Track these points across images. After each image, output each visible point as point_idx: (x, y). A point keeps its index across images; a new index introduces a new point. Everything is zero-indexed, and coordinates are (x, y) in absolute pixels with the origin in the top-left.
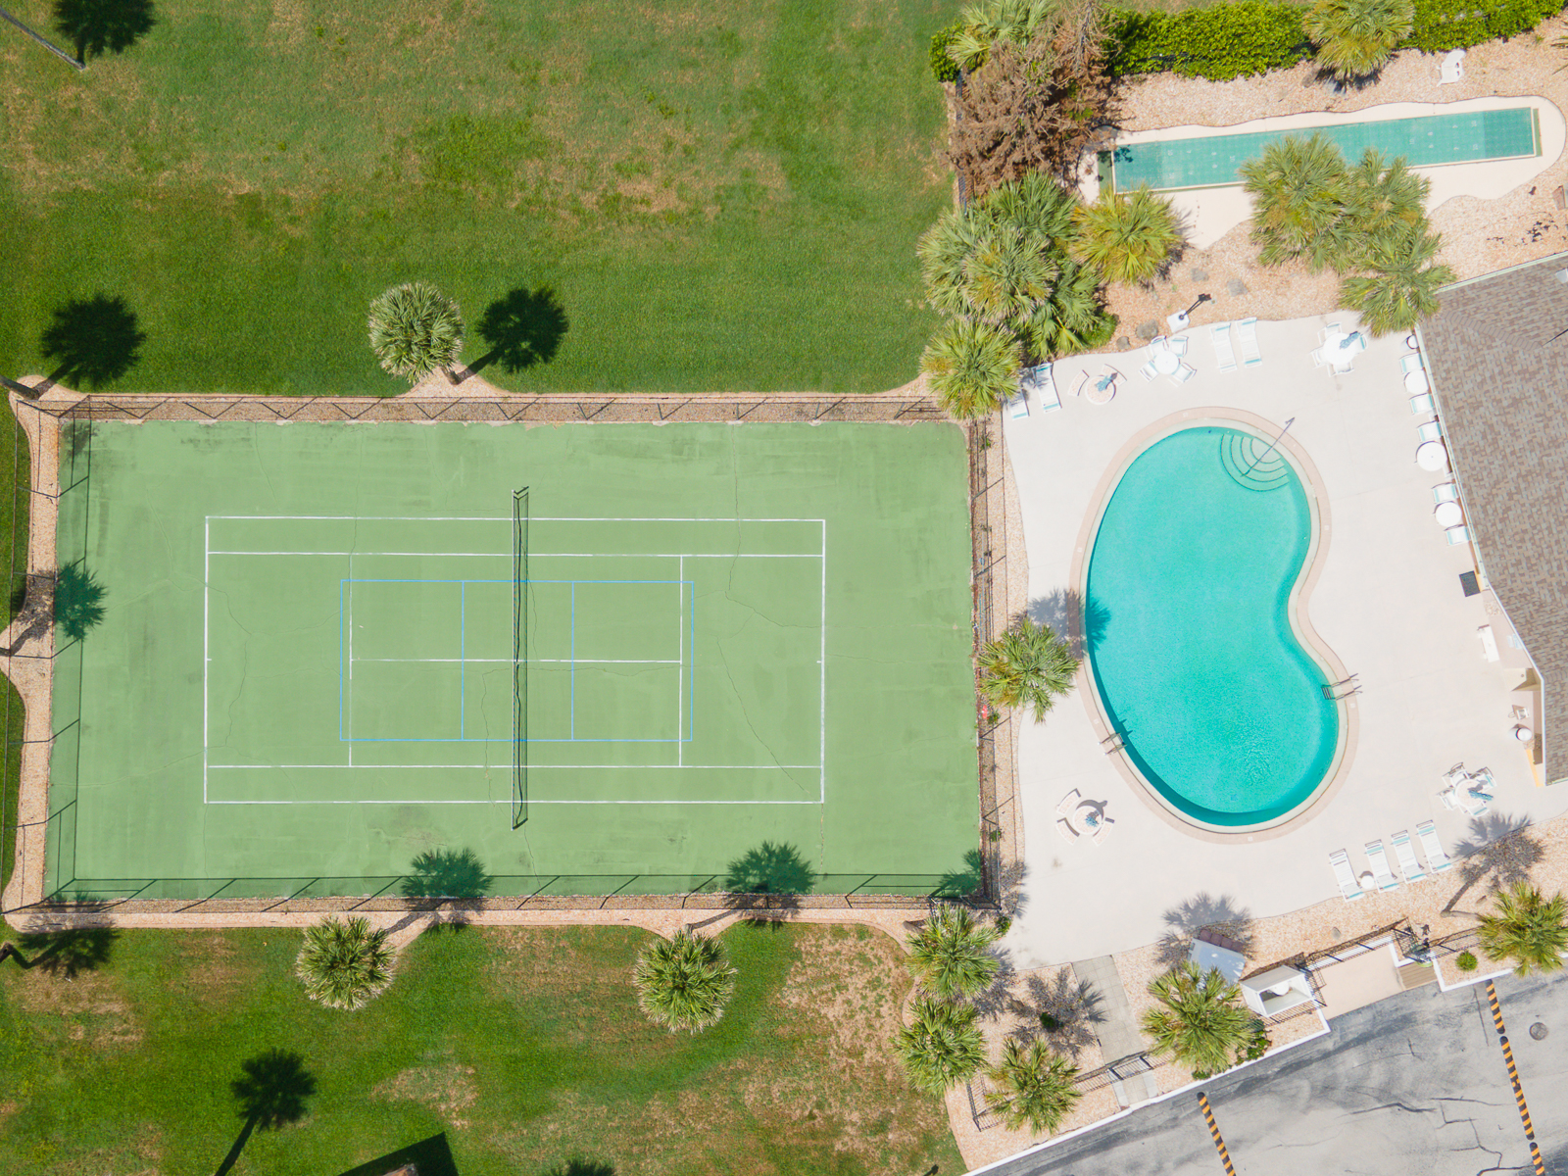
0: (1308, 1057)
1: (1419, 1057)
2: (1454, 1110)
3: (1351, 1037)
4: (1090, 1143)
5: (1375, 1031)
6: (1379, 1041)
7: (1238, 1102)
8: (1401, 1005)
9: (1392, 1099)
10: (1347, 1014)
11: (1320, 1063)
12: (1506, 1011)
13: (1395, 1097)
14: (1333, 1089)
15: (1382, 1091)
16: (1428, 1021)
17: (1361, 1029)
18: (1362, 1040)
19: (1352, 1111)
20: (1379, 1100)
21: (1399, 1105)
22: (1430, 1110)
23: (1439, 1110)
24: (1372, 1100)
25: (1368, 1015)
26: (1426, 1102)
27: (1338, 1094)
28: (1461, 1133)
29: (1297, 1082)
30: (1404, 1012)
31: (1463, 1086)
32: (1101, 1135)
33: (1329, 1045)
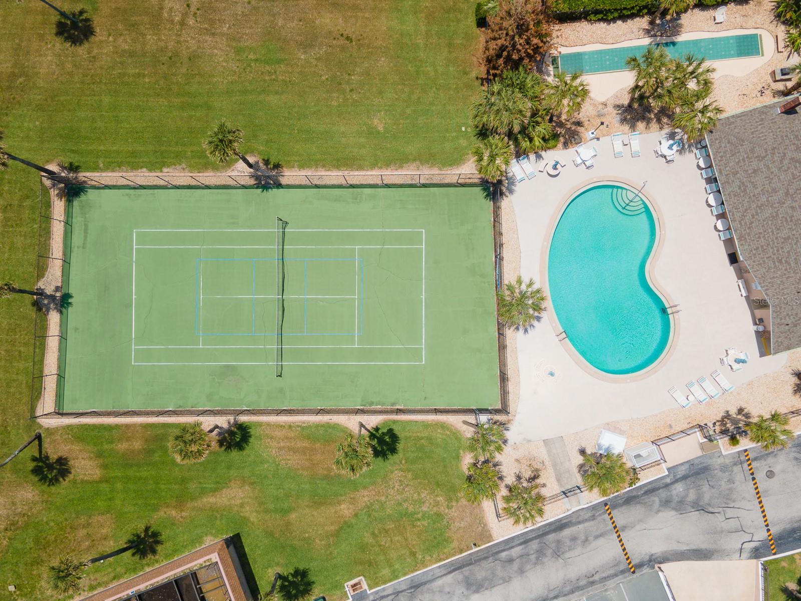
0: (658, 486)
1: (713, 487)
2: (730, 513)
3: (679, 476)
5: (690, 474)
6: (693, 479)
7: (624, 507)
8: (702, 461)
9: (699, 507)
10: (677, 465)
11: (664, 489)
12: (754, 464)
13: (701, 506)
14: (670, 502)
15: (694, 503)
16: (716, 469)
17: (683, 473)
18: (685, 478)
19: (679, 512)
20: (693, 507)
21: (703, 510)
22: (718, 513)
23: (723, 512)
24: (690, 507)
25: (687, 466)
26: (716, 509)
27: (673, 505)
28: (733, 524)
29: (653, 498)
30: (704, 465)
31: (734, 501)
32: (558, 523)
33: (668, 480)
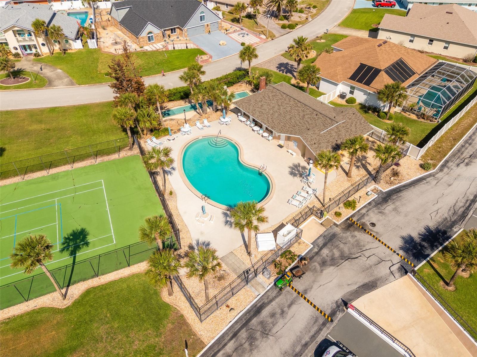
0: (312, 256)
1: (345, 243)
2: (367, 254)
4: (252, 313)
5: (327, 241)
8: (329, 232)
10: (316, 240)
11: (317, 256)
13: (347, 257)
14: (326, 262)
15: (341, 257)
16: (340, 233)
17: (322, 242)
18: (325, 245)
19: (336, 266)
22: (360, 256)
24: (340, 260)
25: (322, 238)
26: (357, 254)
27: (329, 263)
28: (374, 260)
30: (332, 233)
31: (364, 246)
32: (254, 309)
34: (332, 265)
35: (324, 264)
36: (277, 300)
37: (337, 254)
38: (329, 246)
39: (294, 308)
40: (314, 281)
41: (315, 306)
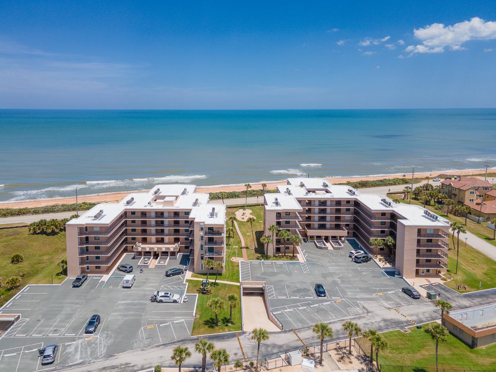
6: (269, 354)
8: (266, 359)
10: (277, 358)
11: (282, 351)
18: (273, 354)
20: (269, 345)
25: (272, 358)
31: (252, 347)
33: (280, 353)
34: (276, 345)
35: (280, 347)
36: (314, 342)
37: (270, 349)
38: (271, 353)
39: (307, 337)
40: (291, 342)
41: (297, 335)
